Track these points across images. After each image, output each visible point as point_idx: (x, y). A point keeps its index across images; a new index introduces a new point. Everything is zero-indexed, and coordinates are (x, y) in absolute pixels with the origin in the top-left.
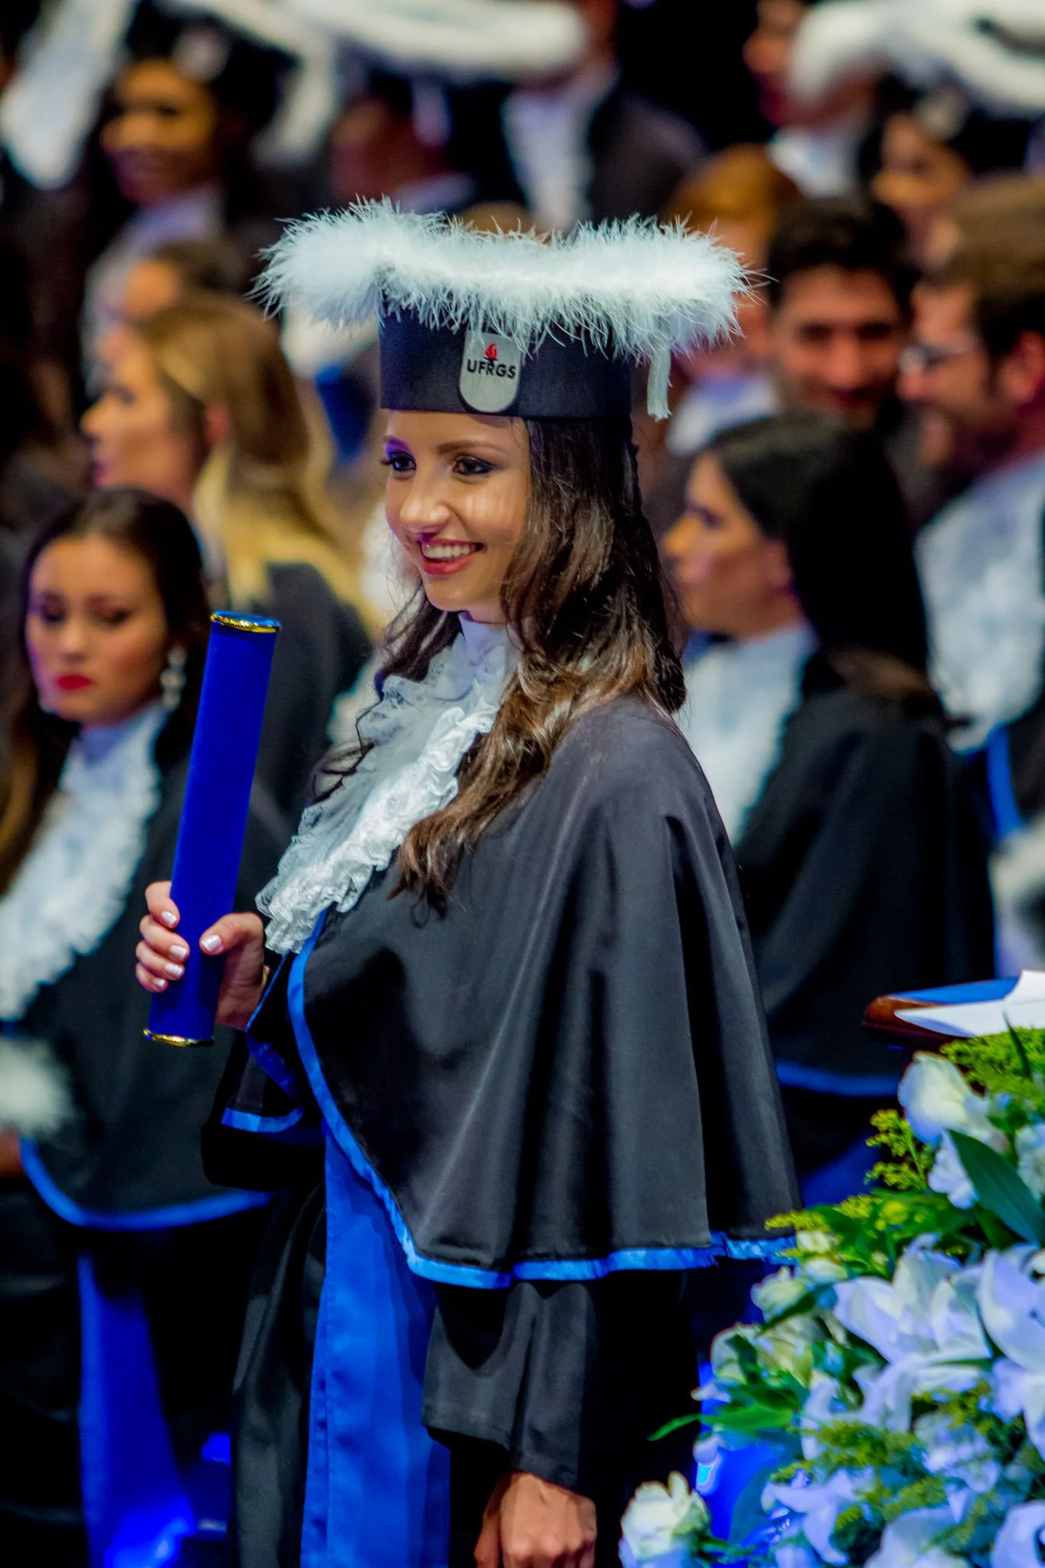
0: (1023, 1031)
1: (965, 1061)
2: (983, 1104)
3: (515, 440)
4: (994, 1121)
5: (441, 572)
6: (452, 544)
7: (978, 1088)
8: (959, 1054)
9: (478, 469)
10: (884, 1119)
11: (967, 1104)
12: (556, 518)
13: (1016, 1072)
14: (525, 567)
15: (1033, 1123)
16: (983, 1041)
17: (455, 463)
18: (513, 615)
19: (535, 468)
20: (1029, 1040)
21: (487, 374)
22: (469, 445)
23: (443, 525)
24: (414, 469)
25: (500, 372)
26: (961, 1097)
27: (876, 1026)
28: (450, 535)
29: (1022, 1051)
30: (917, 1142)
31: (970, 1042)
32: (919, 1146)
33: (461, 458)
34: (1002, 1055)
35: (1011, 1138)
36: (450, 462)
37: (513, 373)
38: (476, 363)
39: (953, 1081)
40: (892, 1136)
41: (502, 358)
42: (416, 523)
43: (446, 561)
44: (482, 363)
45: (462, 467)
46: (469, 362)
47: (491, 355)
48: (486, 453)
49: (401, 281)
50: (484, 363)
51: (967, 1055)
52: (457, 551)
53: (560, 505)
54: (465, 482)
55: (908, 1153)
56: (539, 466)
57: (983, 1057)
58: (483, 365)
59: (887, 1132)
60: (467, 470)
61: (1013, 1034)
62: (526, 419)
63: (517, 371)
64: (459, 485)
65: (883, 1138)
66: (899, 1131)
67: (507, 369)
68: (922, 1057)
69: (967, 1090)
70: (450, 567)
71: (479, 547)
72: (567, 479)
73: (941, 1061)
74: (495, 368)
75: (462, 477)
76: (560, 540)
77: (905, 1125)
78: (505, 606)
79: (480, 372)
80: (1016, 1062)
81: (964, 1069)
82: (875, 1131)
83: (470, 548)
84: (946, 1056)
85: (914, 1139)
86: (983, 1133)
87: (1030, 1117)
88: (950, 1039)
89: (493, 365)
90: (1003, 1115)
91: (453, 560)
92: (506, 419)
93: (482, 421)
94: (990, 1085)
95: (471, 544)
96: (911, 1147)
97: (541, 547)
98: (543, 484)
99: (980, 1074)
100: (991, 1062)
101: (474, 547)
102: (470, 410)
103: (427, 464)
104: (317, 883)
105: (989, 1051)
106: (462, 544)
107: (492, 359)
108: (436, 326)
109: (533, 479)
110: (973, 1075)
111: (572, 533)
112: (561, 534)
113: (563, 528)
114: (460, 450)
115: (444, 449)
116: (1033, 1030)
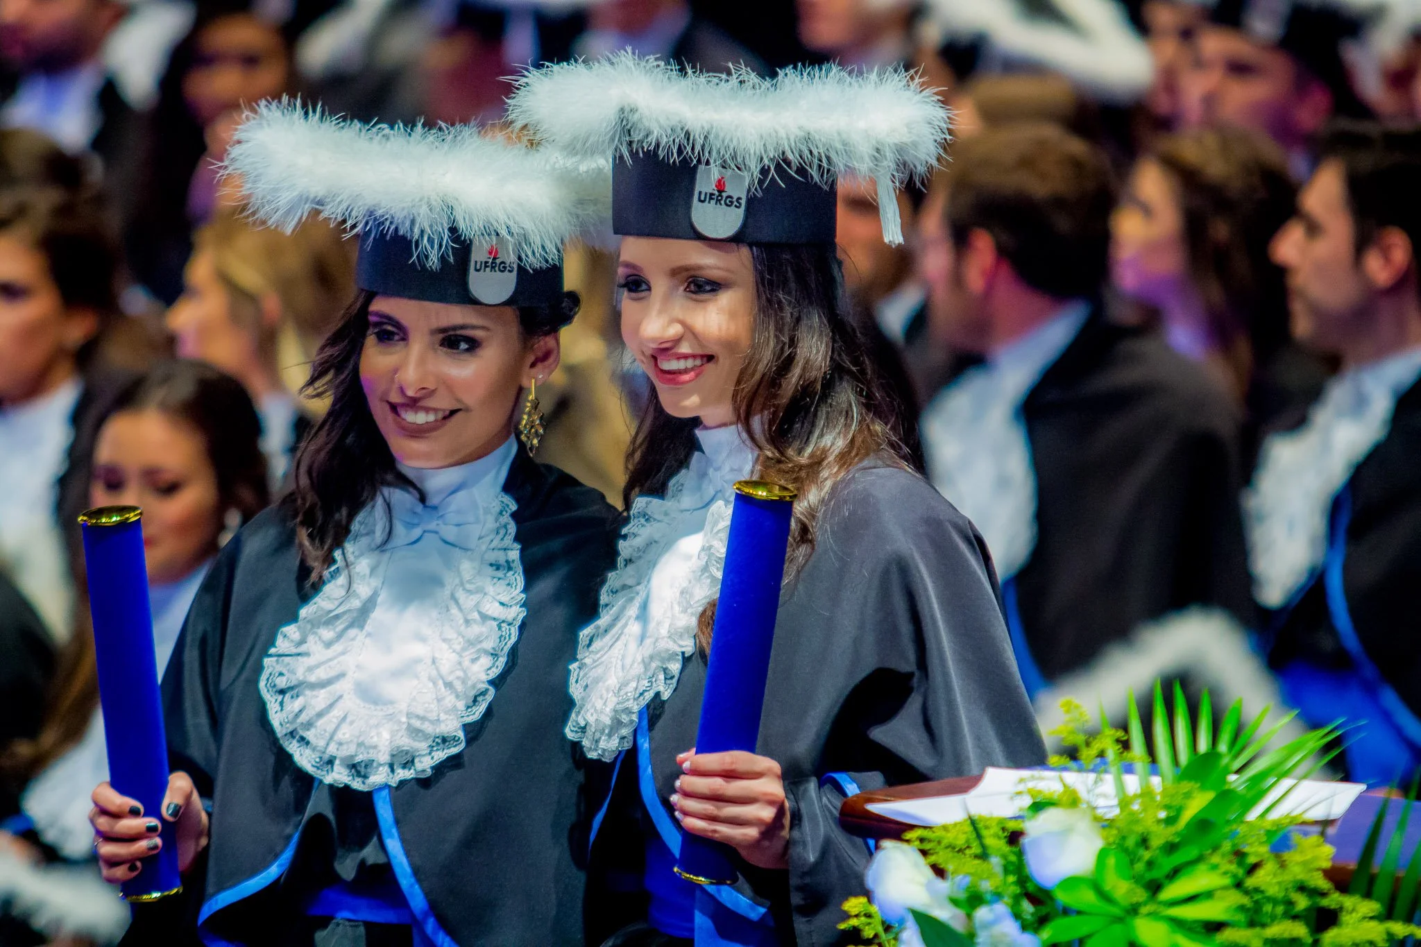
0: (982, 819)
1: (927, 846)
2: (943, 886)
3: (743, 264)
4: (955, 902)
5: (674, 382)
6: (686, 357)
7: (939, 872)
8: (922, 840)
9: (708, 288)
10: (854, 905)
11: (929, 887)
12: (780, 329)
13: (976, 857)
14: (753, 374)
15: (990, 903)
16: (945, 828)
17: (686, 284)
18: (744, 418)
19: (760, 286)
20: (987, 827)
21: (716, 204)
22: (700, 268)
23: (677, 341)
24: (649, 289)
25: (728, 202)
26: (923, 880)
27: (850, 819)
28: (685, 348)
29: (979, 836)
30: (885, 926)
31: (934, 829)
32: (888, 928)
33: (690, 279)
34: (961, 841)
35: (969, 916)
36: (682, 283)
37: (740, 204)
38: (706, 194)
39: (916, 865)
40: (863, 919)
41: (729, 190)
42: (653, 340)
43: (680, 372)
44: (712, 194)
45: (692, 287)
46: (700, 193)
47: (721, 186)
48: (715, 274)
49: (644, 120)
50: (713, 194)
51: (930, 841)
52: (689, 363)
53: (782, 318)
54: (696, 301)
55: (876, 936)
56: (764, 285)
57: (945, 842)
58: (713, 197)
59: (857, 916)
60: (697, 289)
61: (973, 822)
62: (750, 245)
63: (743, 202)
64: (691, 304)
65: (854, 922)
66: (868, 916)
67: (734, 200)
68: (887, 844)
69: (930, 873)
70: (686, 377)
71: (710, 358)
72: (789, 293)
73: (905, 846)
74: (724, 199)
75: (694, 296)
76: (782, 350)
77: (874, 909)
78: (737, 410)
79: (709, 202)
80: (976, 849)
81: (924, 853)
82: (846, 916)
83: (702, 360)
84: (908, 841)
85: (883, 923)
86: (944, 913)
87: (988, 897)
88: (912, 827)
89: (722, 197)
90: (962, 896)
91: (686, 371)
92: (734, 245)
93: (711, 246)
94: (950, 867)
95: (702, 356)
96: (880, 929)
97: (767, 357)
98: (767, 298)
99: (940, 858)
100: (951, 847)
101: (705, 359)
102: (699, 237)
103: (660, 285)
104: (631, 680)
105: (949, 838)
106: (694, 356)
107: (721, 191)
108: (674, 161)
109: (759, 297)
110: (933, 859)
111: (793, 342)
112: (784, 344)
113: (786, 339)
114: (692, 273)
115: (675, 272)
116: (991, 819)
